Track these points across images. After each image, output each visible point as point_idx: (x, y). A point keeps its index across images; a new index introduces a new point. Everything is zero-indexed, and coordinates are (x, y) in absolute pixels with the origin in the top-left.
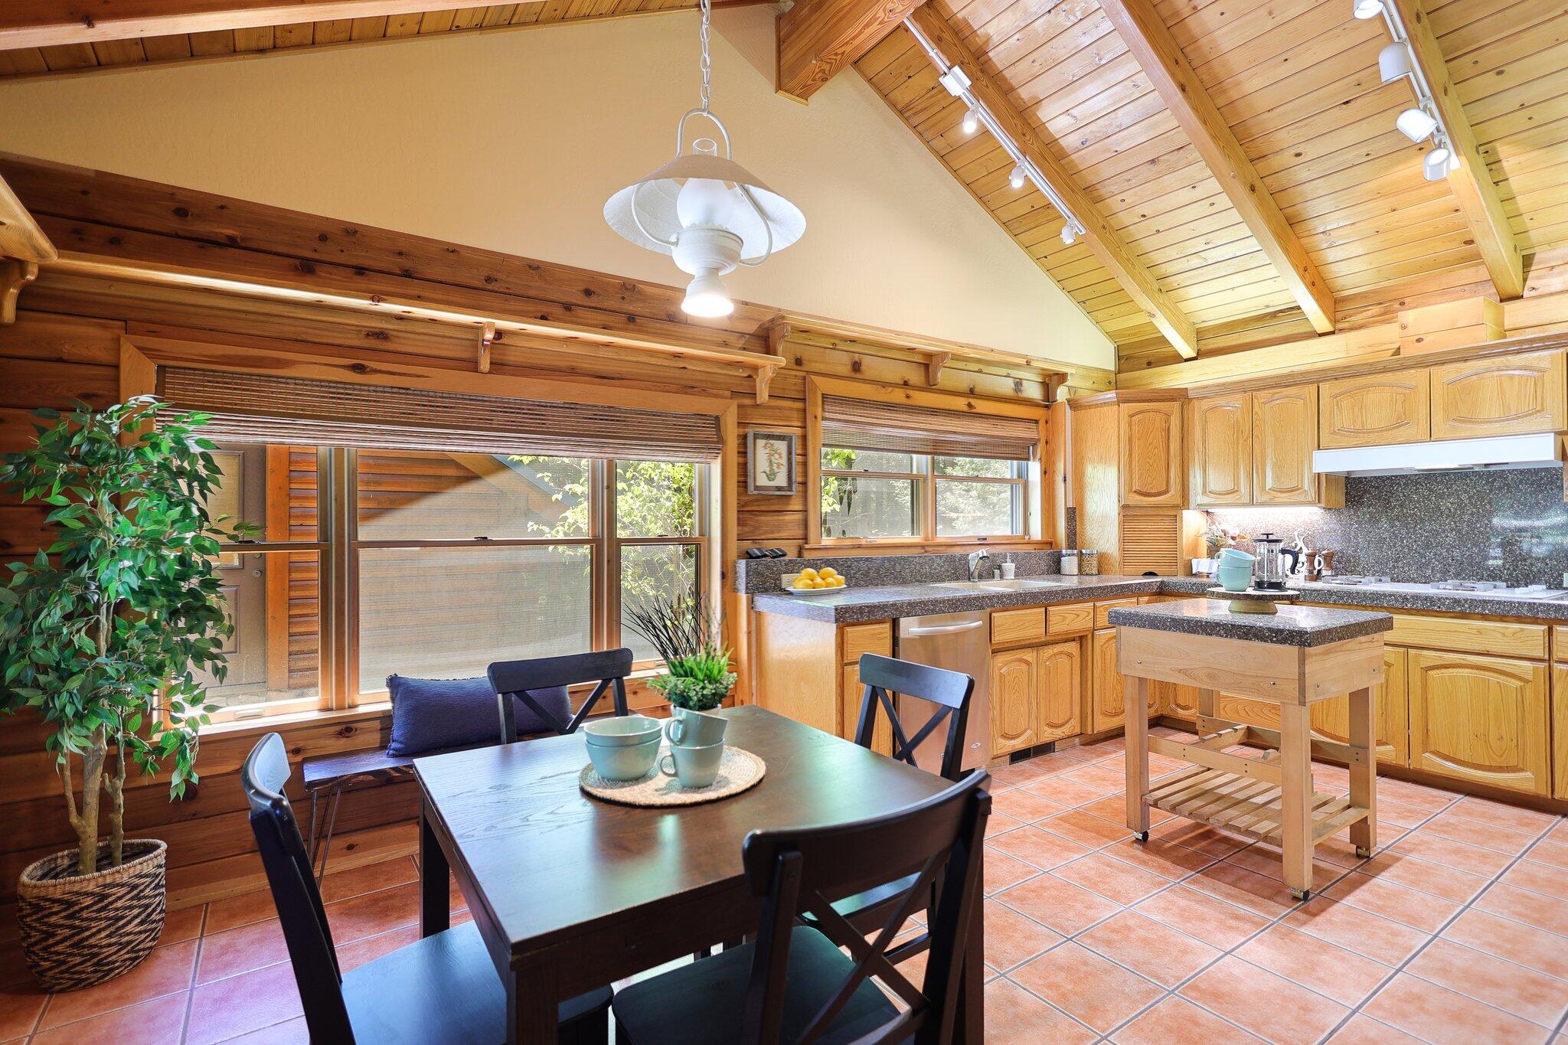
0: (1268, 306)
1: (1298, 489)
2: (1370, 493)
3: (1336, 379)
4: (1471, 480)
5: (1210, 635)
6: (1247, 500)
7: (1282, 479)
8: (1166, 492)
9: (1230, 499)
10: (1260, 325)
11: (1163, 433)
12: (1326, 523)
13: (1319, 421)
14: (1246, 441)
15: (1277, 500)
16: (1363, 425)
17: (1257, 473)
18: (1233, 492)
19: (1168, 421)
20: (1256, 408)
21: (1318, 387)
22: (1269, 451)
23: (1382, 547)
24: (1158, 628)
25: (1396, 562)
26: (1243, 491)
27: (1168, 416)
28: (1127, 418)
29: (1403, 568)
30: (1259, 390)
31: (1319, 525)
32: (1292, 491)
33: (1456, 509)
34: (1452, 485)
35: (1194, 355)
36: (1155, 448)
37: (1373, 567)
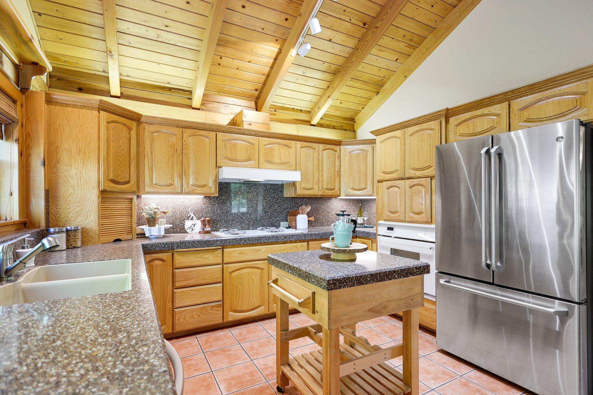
0: (169, 83)
1: (206, 186)
2: (223, 190)
3: (223, 132)
4: (257, 186)
5: (391, 279)
6: (179, 190)
7: (199, 180)
8: (128, 182)
9: (168, 189)
10: (161, 91)
11: (128, 141)
12: (204, 204)
13: (216, 152)
14: (179, 155)
15: (196, 191)
16: (235, 157)
17: (185, 175)
18: (171, 185)
19: (130, 134)
20: (185, 138)
21: (216, 134)
22: (192, 164)
23: (227, 215)
24: (362, 284)
25: (233, 221)
26: (176, 184)
27: (130, 129)
28: (105, 123)
29: (235, 224)
30: (185, 128)
31: (200, 205)
32: (203, 187)
33: (252, 198)
34: (251, 188)
35: (119, 95)
36: (123, 150)
37: (224, 224)
